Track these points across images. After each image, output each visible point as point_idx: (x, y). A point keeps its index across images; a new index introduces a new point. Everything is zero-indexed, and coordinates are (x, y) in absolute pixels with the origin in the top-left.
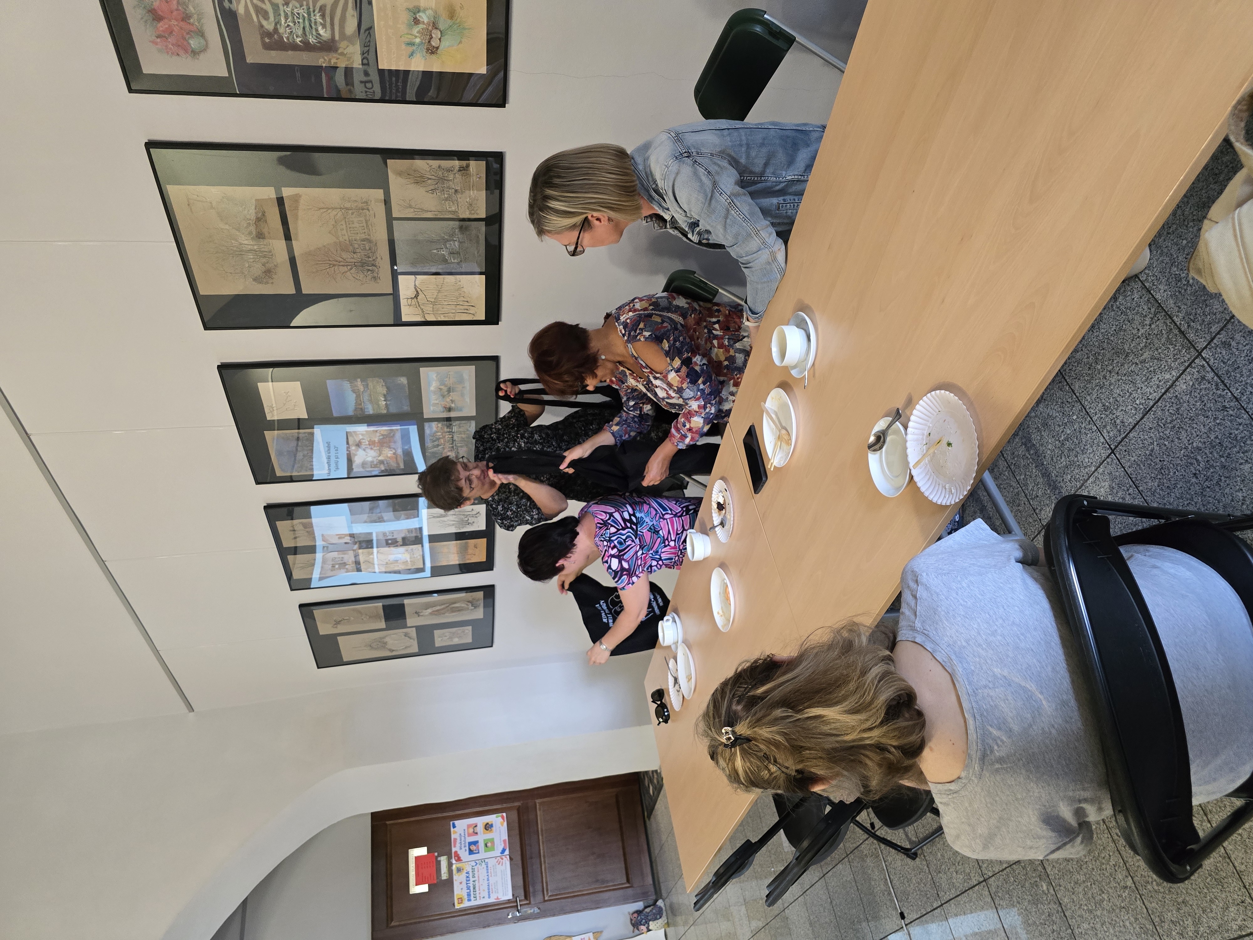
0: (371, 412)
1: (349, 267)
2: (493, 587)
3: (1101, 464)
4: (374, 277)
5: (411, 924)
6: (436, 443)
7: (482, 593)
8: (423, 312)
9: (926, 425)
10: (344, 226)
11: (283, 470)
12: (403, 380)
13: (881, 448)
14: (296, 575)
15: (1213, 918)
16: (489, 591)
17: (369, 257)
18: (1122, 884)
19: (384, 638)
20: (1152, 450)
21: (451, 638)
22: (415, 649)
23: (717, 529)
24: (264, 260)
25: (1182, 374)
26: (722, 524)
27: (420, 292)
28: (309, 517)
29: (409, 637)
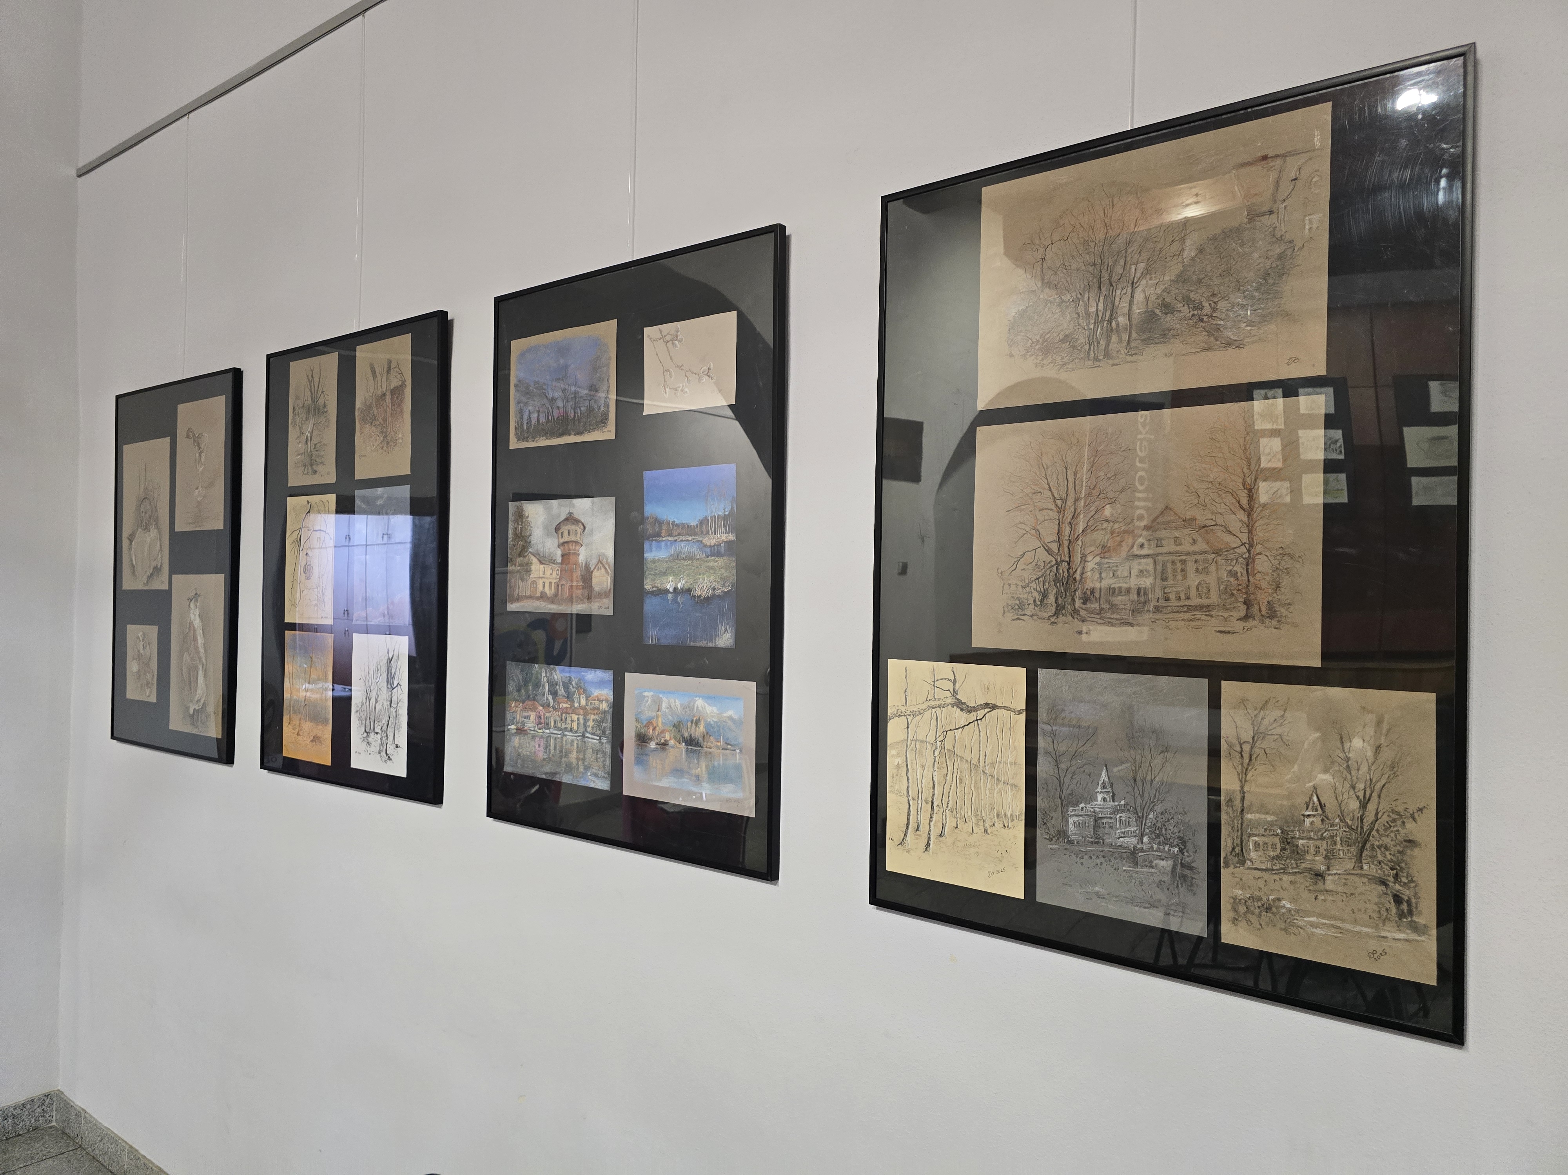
1: (1054, 547)
2: (225, 760)
4: (1021, 606)
6: (561, 691)
7: (221, 737)
8: (914, 714)
10: (1187, 547)
11: (523, 355)
17: (1085, 601)
24: (1082, 340)
27: (973, 716)
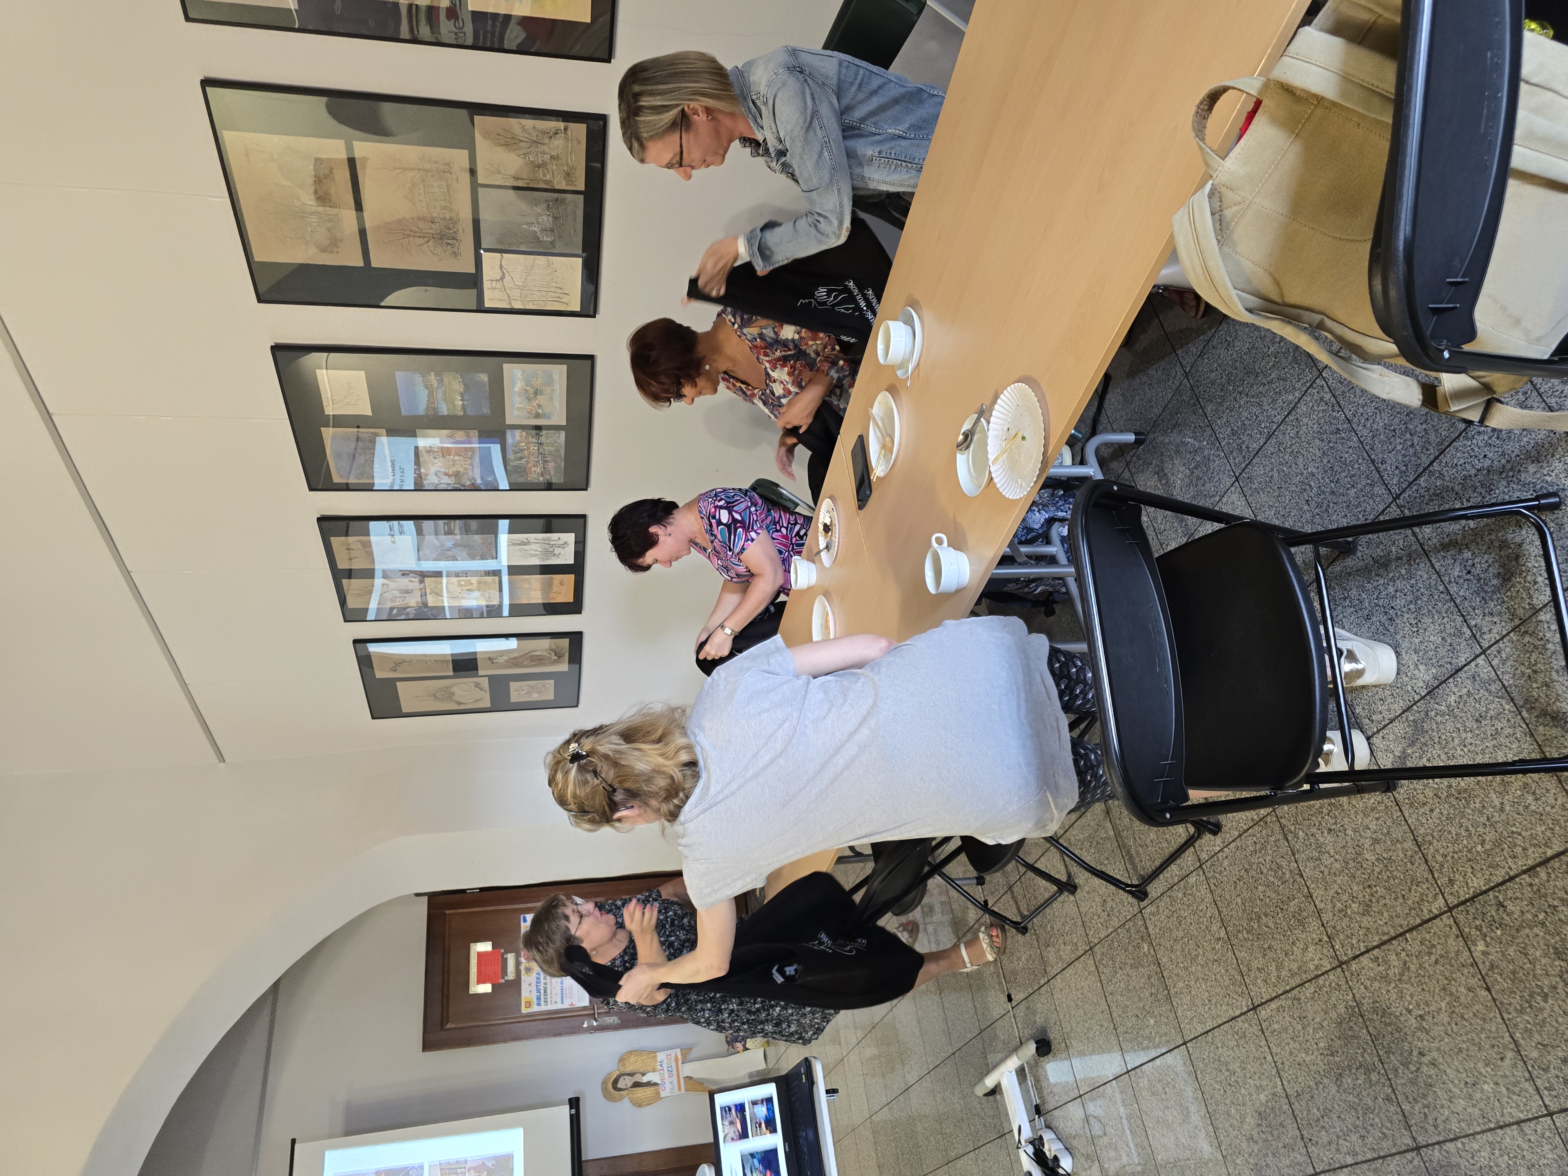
0: (445, 413)
1: (426, 239)
2: (580, 634)
3: (1226, 493)
4: (455, 253)
5: (469, 1027)
6: (519, 455)
7: (567, 640)
8: (509, 297)
9: (1006, 420)
10: (422, 191)
11: (341, 476)
12: (484, 378)
13: (968, 447)
14: (351, 603)
15: (1294, 960)
16: (576, 638)
17: (449, 229)
18: (1216, 935)
19: (451, 687)
20: (1272, 477)
21: (529, 693)
22: (487, 704)
23: (822, 554)
24: (330, 224)
25: (1303, 395)
26: (828, 547)
27: (506, 274)
28: (367, 534)
29: (480, 688)
